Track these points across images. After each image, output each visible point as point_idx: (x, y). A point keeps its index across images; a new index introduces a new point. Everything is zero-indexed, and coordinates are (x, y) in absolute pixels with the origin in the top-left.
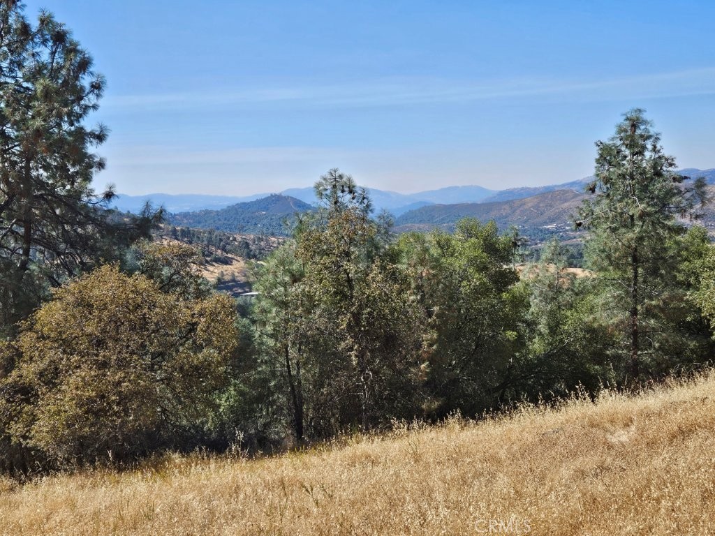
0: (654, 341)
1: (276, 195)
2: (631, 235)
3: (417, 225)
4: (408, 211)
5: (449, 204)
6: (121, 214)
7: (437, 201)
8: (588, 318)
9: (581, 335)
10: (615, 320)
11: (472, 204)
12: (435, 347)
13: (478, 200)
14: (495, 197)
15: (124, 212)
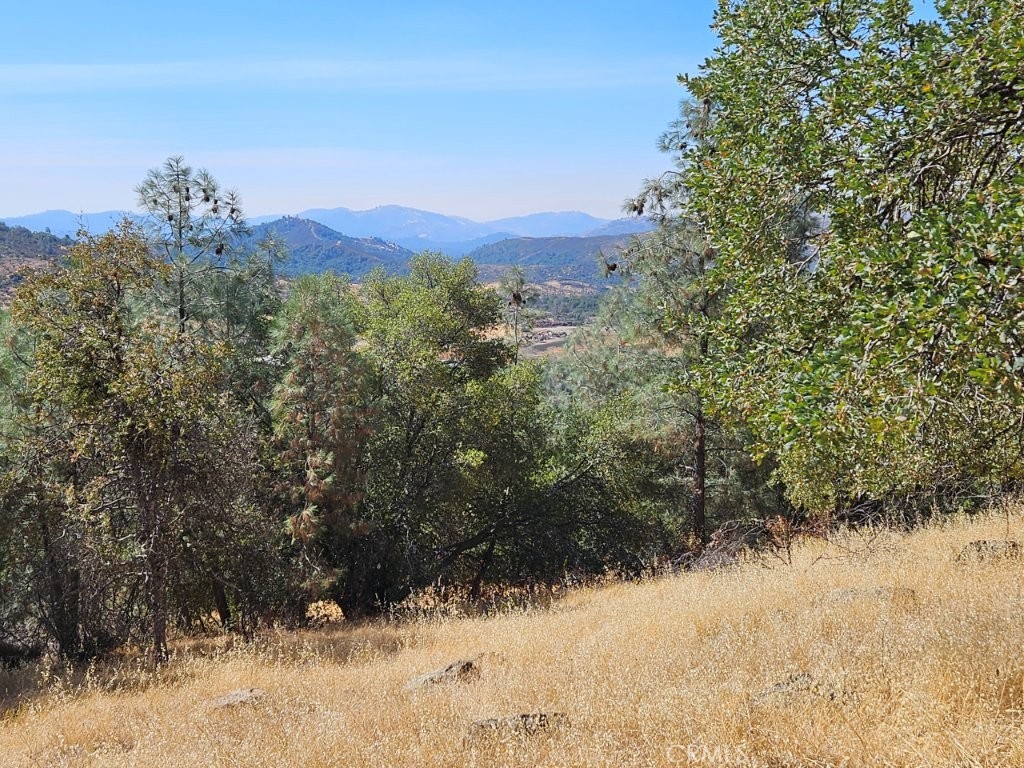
0: (729, 465)
1: (290, 218)
2: (694, 288)
3: (493, 267)
4: (481, 246)
5: (540, 237)
6: (55, 240)
7: (523, 232)
8: (624, 426)
9: (612, 453)
10: (664, 430)
11: (572, 238)
12: (329, 480)
13: (582, 233)
14: (605, 229)
15: (61, 237)
